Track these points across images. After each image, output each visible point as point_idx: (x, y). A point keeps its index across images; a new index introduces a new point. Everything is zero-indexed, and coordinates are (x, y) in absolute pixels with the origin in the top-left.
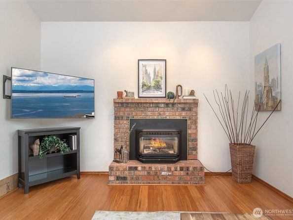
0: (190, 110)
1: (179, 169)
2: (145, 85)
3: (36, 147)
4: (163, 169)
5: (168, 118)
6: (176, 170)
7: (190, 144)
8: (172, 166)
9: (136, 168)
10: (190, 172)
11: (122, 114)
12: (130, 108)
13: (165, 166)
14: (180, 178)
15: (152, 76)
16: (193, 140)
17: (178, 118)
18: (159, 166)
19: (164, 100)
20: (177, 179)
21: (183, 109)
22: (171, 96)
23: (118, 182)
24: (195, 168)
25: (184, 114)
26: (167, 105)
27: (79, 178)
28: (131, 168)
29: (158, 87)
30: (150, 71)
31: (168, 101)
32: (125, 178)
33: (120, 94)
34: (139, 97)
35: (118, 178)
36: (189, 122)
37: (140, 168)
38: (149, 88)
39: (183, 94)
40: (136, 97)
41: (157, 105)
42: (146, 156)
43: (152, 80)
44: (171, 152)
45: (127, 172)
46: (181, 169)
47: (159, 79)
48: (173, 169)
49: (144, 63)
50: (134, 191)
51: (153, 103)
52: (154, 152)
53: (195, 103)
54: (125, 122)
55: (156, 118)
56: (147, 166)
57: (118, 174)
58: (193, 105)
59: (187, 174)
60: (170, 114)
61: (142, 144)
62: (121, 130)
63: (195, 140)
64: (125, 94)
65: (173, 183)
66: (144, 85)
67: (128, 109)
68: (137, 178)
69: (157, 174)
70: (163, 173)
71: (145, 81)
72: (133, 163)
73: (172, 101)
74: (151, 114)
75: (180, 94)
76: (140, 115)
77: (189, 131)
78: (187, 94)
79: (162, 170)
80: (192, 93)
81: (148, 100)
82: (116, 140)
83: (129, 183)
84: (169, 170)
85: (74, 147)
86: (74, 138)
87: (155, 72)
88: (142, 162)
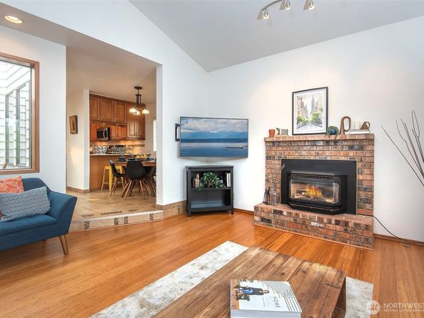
0: (361, 148)
1: (333, 222)
2: (301, 120)
3: (197, 181)
4: (313, 219)
5: (328, 158)
6: (330, 223)
7: (361, 195)
8: (326, 218)
9: (281, 213)
10: (349, 229)
11: (273, 153)
12: (283, 146)
13: (317, 216)
14: (336, 233)
15: (309, 109)
16: (365, 189)
17: (343, 158)
18: (308, 215)
19: (322, 137)
20: (331, 233)
21: (351, 148)
22: (332, 131)
23: (262, 223)
24: (356, 225)
25: (351, 153)
26: (327, 142)
27: (233, 214)
28: (275, 212)
29: (317, 122)
30: (308, 103)
31: (327, 138)
32: (269, 221)
33: (272, 132)
34: (293, 134)
35: (263, 219)
36: (359, 165)
37: (285, 213)
38: (305, 123)
39: (352, 128)
40: (290, 134)
41: (314, 143)
42: (296, 201)
43: (309, 112)
44: (328, 200)
45: (271, 215)
46: (337, 223)
47: (319, 112)
48: (325, 221)
49: (299, 95)
51: (308, 141)
52: (305, 198)
53: (370, 140)
54: (277, 162)
55: (312, 158)
56: (294, 212)
57: (263, 215)
58: (365, 142)
59: (346, 230)
60: (330, 154)
61: (293, 188)
62: (273, 171)
63: (370, 189)
64: (277, 132)
65: (325, 238)
66: (299, 120)
67: (280, 149)
68: (282, 224)
69: (304, 223)
70: (313, 224)
71: (300, 115)
72: (280, 207)
73: (333, 137)
74: (306, 154)
75: (346, 127)
76: (293, 155)
77: (360, 177)
78: (358, 128)
79: (311, 220)
80: (365, 127)
81: (302, 138)
82: (267, 180)
83: (273, 227)
84: (321, 221)
85: (229, 184)
86: (228, 175)
87: (313, 105)
88: (293, 208)
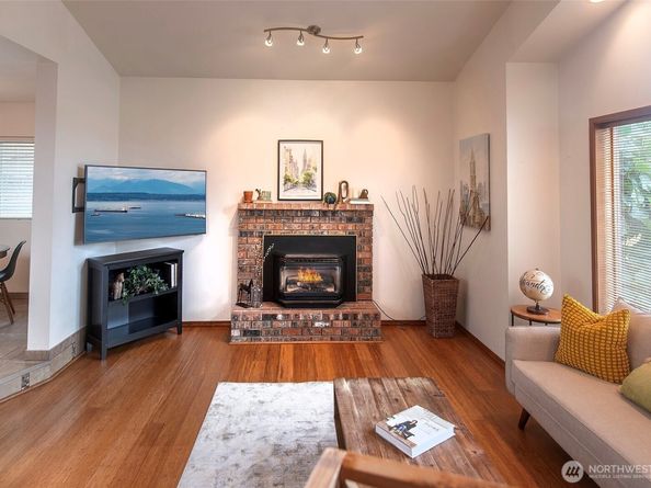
0: (361, 220)
1: (341, 317)
2: (289, 180)
4: (317, 317)
5: (325, 234)
6: (337, 319)
7: (360, 276)
8: (331, 313)
9: (274, 317)
10: (358, 322)
11: (251, 227)
12: (265, 217)
13: (319, 313)
14: (344, 331)
15: (300, 165)
16: (364, 270)
17: (341, 233)
18: (311, 313)
19: (319, 207)
20: (339, 332)
21: (350, 220)
22: (329, 199)
23: (245, 338)
24: (366, 316)
25: (351, 227)
26: (324, 213)
28: (266, 317)
29: (309, 183)
30: (298, 157)
31: (325, 208)
32: (256, 333)
33: (247, 196)
34: (279, 199)
36: (358, 240)
37: (280, 317)
38: (295, 185)
39: (350, 197)
40: (274, 199)
41: (308, 214)
42: (293, 296)
43: (300, 170)
44: (331, 290)
45: (260, 323)
46: (346, 317)
47: (312, 171)
48: (332, 317)
49: (288, 145)
50: (272, 354)
51: (301, 211)
52: (302, 290)
53: (369, 211)
54: (257, 240)
55: (305, 234)
56: (292, 312)
57: (246, 325)
58: (365, 214)
59: (355, 324)
60: (327, 229)
61: (284, 276)
62: (250, 254)
63: (369, 269)
64: (255, 196)
65: (332, 339)
66: (287, 180)
67: (262, 220)
68: (276, 333)
69: (307, 326)
70: (317, 324)
71: (289, 174)
72: (269, 309)
73: (331, 207)
74: (298, 228)
75: (344, 195)
76: (281, 229)
77: (359, 255)
78: (356, 196)
79: (316, 319)
80: (364, 195)
81: (294, 206)
82: (241, 269)
83: (263, 340)
84: (326, 318)
85: (173, 284)
86: (174, 267)
87: (305, 161)
88: (285, 306)
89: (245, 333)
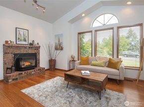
0: (37, 49)
6: (37, 71)
9: (22, 74)
10: (41, 70)
13: (33, 70)
15: (22, 35)
21: (35, 49)
25: (35, 51)
26: (30, 47)
28: (19, 74)
29: (25, 40)
32: (17, 79)
33: (7, 42)
38: (21, 40)
40: (15, 43)
41: (26, 47)
45: (18, 76)
46: (39, 70)
56: (26, 71)
57: (13, 78)
60: (30, 51)
66: (19, 39)
67: (12, 49)
68: (22, 78)
70: (32, 73)
71: (19, 37)
74: (23, 51)
76: (18, 52)
80: (38, 44)
81: (22, 45)
83: (19, 80)
84: (35, 71)
89: (13, 80)
